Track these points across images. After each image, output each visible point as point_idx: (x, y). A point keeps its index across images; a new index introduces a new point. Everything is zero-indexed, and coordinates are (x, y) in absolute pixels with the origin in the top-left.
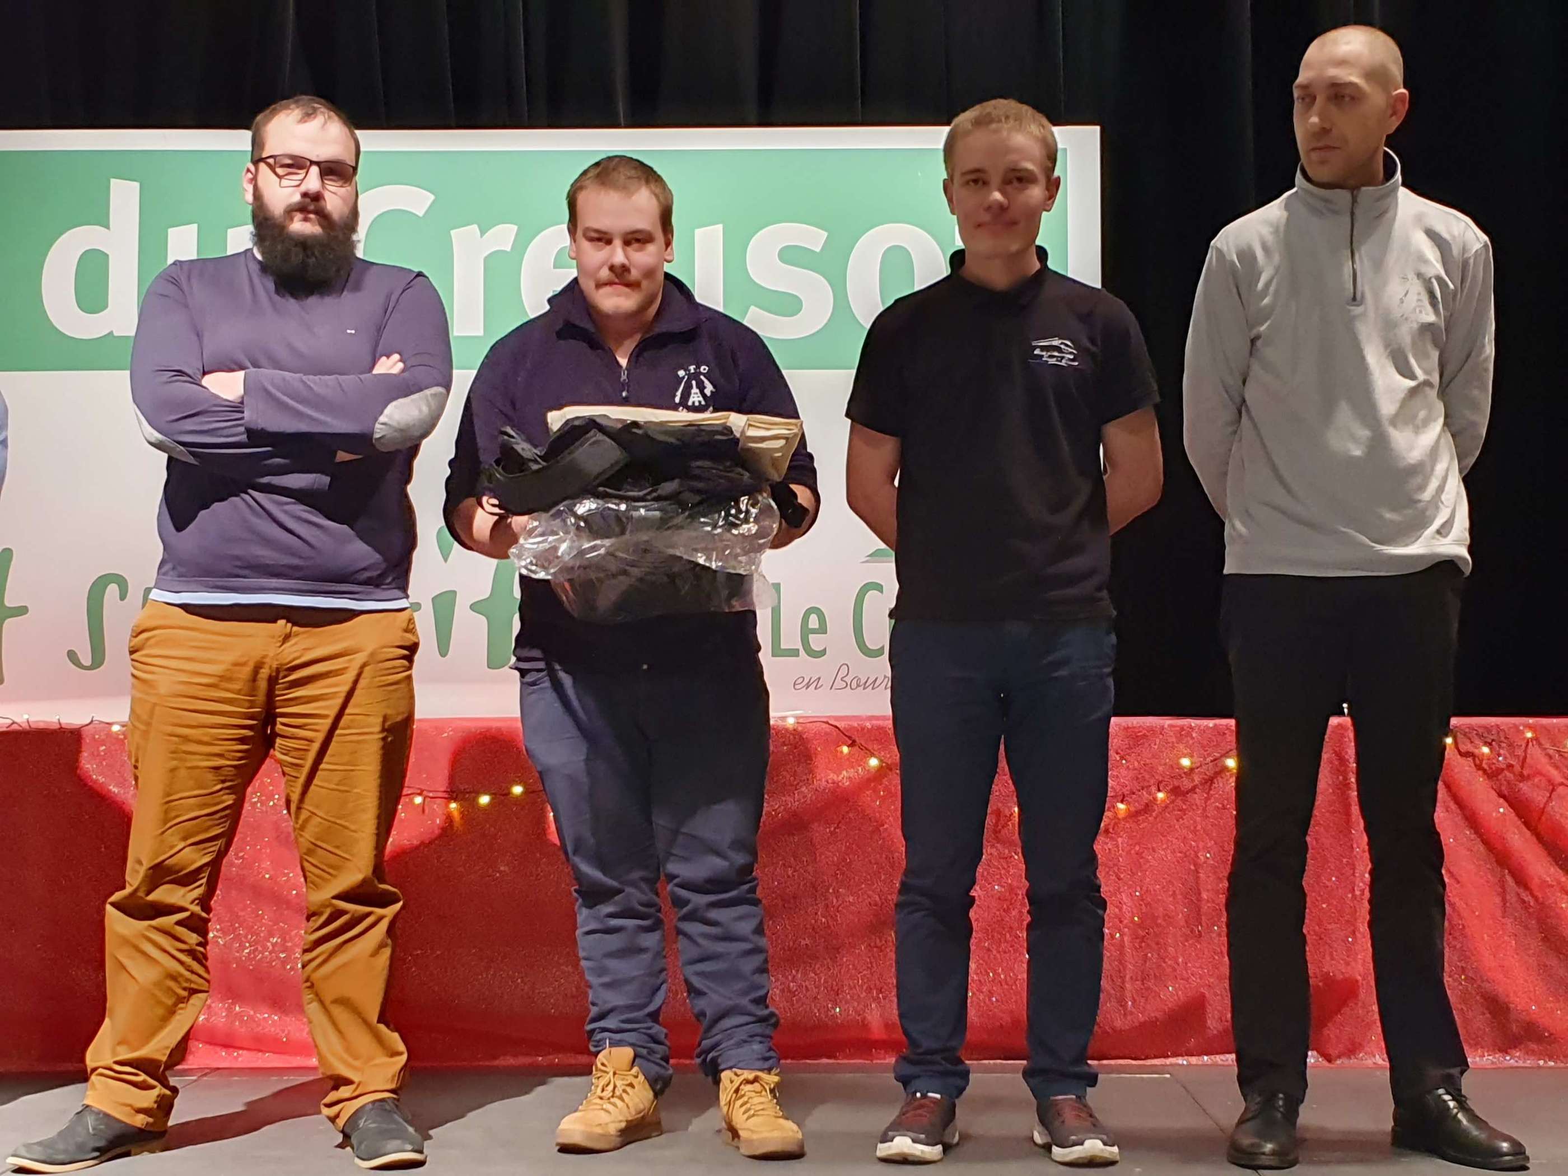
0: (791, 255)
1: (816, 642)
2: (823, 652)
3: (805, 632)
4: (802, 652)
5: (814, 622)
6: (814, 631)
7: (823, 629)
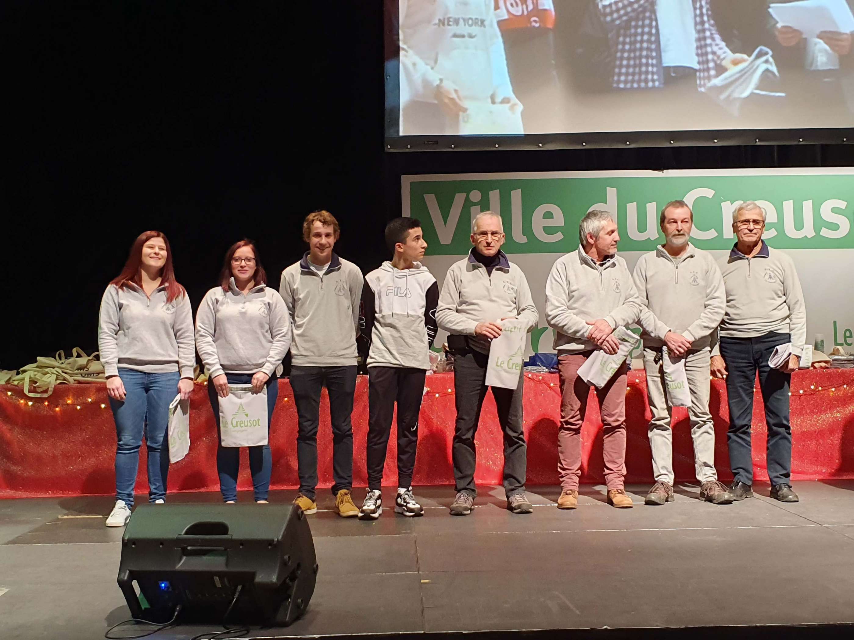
0: (835, 210)
1: (849, 340)
2: (851, 344)
3: (845, 337)
4: (844, 344)
5: (848, 334)
6: (848, 337)
7: (851, 336)
